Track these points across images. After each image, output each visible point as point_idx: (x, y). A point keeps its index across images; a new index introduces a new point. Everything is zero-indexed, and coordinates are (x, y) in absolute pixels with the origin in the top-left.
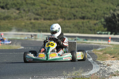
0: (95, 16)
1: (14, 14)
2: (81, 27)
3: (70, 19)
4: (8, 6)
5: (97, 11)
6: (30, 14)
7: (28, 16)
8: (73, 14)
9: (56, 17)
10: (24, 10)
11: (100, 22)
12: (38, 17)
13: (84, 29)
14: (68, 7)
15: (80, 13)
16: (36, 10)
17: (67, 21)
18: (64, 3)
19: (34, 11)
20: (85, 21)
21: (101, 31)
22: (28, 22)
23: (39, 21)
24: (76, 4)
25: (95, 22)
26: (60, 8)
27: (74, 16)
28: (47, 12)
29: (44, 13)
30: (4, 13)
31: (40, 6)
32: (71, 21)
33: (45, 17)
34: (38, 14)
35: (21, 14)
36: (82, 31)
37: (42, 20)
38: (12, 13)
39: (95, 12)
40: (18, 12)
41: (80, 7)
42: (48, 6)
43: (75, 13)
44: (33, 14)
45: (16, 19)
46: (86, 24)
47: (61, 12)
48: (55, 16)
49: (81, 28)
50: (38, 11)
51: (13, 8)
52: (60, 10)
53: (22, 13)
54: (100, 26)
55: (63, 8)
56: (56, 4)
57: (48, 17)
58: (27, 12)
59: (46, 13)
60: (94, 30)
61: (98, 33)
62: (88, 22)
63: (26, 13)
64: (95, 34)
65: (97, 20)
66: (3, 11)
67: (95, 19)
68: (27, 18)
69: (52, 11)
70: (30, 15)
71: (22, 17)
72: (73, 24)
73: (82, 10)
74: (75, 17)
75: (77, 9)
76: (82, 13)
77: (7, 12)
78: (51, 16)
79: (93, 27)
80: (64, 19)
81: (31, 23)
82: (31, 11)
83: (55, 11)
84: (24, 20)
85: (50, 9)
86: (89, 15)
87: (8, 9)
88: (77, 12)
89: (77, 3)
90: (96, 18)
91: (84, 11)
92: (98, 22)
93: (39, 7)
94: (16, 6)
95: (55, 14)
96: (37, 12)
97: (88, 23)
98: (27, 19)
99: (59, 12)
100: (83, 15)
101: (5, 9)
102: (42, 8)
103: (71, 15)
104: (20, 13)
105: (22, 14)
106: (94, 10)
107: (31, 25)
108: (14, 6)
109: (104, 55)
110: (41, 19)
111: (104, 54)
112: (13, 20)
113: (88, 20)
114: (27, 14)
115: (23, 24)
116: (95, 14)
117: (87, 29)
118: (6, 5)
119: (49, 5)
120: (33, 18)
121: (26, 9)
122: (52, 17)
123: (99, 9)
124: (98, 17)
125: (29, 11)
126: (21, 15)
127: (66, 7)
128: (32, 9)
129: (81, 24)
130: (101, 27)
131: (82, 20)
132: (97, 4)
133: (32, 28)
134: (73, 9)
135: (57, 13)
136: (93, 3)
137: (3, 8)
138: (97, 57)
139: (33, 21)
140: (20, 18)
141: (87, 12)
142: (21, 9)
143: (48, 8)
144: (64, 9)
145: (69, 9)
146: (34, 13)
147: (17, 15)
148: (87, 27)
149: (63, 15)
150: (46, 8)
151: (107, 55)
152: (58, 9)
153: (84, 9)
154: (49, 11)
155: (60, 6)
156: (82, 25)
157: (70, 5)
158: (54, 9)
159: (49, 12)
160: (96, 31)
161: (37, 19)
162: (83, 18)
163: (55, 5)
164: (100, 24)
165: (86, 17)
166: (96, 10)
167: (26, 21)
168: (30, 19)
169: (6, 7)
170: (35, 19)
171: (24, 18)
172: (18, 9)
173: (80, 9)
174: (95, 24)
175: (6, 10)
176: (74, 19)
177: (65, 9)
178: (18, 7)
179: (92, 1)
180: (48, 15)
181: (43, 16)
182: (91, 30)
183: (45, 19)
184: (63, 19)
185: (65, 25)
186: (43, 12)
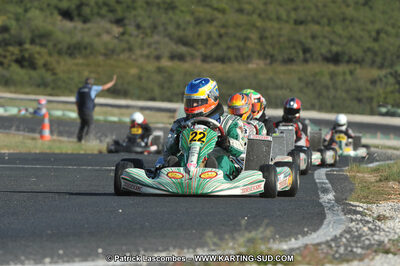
0: (375, 54)
1: (106, 38)
2: (327, 88)
3: (290, 61)
4: (86, 11)
5: (383, 35)
6: (156, 38)
7: (149, 45)
8: (301, 43)
9: (245, 53)
10: (138, 27)
11: (391, 74)
12: (183, 49)
13: (334, 97)
14: (287, 22)
15: (326, 41)
16: (178, 26)
17: (281, 68)
18: (271, 8)
19: (171, 28)
20: (341, 68)
21: (393, 106)
22: (151, 66)
23: (186, 66)
24: (313, 12)
25: (375, 73)
26: (259, 23)
27: (306, 50)
28: (214, 35)
29: (204, 38)
30: (70, 32)
31: (192, 13)
32: (294, 67)
33: (209, 53)
34: (183, 42)
35: (126, 37)
36: (329, 104)
37: (198, 62)
38: (99, 35)
39: (376, 40)
40: (117, 30)
41: (325, 21)
42: (219, 15)
43: (309, 42)
44: (167, 40)
45: (109, 53)
46: (345, 81)
47: (262, 38)
48: (241, 50)
49: (325, 93)
50: (184, 30)
51: (102, 17)
52: (257, 28)
53: (131, 35)
54: (389, 89)
55: (269, 24)
56: (247, 7)
57: (217, 52)
58: (148, 31)
59: (209, 36)
60: (371, 99)
61: (384, 110)
62: (351, 73)
63: (147, 35)
64: (372, 113)
65: (381, 67)
66: (69, 24)
67: (373, 63)
68: (146, 52)
69: (231, 30)
70: (157, 43)
71: (130, 49)
72: (300, 79)
73: (334, 32)
74: (308, 55)
75: (315, 28)
76: (332, 43)
77: (83, 30)
78: (228, 48)
79: (367, 90)
80: (272, 59)
81: (160, 70)
82: (161, 28)
83: (239, 32)
84: (136, 60)
85: (223, 26)
86: (355, 50)
87: (85, 21)
88: (314, 37)
89: (317, 7)
90: (379, 60)
91: (340, 36)
92: (382, 73)
93: (188, 18)
94: (112, 11)
95: (241, 44)
96: (181, 33)
97: (348, 77)
98: (148, 57)
99: (254, 36)
100: (335, 49)
101: (76, 18)
102: (198, 22)
103: (294, 47)
104: (123, 34)
105: (132, 40)
106: (374, 34)
107: (159, 78)
108: (104, 11)
109: (381, 184)
110: (193, 57)
111: (380, 180)
112: (101, 59)
113: (352, 66)
114: (149, 40)
115: (134, 71)
116: (376, 46)
117: (344, 95)
118: (79, 7)
119: (223, 11)
120: (167, 54)
121: (146, 23)
122: (232, 53)
123: (390, 29)
124: (384, 59)
125: (154, 27)
126: (128, 42)
127: (279, 19)
128: (164, 24)
129: (326, 79)
130: (392, 92)
131: (332, 67)
132: (384, 12)
133: (161, 86)
134: (301, 28)
135: (246, 39)
136: (371, 8)
137: (67, 15)
138: (352, 190)
139: (165, 63)
140: (123, 51)
141: (351, 38)
142: (126, 22)
143: (216, 23)
144: (272, 27)
145: (287, 29)
146: (170, 36)
147: (116, 41)
148: (347, 91)
149: (268, 47)
150: (211, 22)
151: (391, 183)
152: (254, 26)
153: (338, 28)
154: (223, 31)
155: (260, 15)
156: (330, 83)
157: (293, 15)
158: (237, 25)
159: (220, 36)
160: (375, 104)
161: (181, 58)
162: (335, 59)
163: (241, 11)
164: (391, 80)
165: (346, 58)
166: (378, 32)
167: (142, 61)
168: (158, 58)
169: (79, 15)
170: (172, 57)
171: (138, 52)
172: (119, 22)
173: (327, 28)
174: (373, 82)
175: (79, 25)
176: (306, 61)
177: (276, 25)
178: (120, 14)
179: (365, 4)
180: (216, 44)
181: (200, 46)
182: (359, 100)
183: (205, 59)
184: (268, 61)
185: (272, 79)
186: (199, 35)
